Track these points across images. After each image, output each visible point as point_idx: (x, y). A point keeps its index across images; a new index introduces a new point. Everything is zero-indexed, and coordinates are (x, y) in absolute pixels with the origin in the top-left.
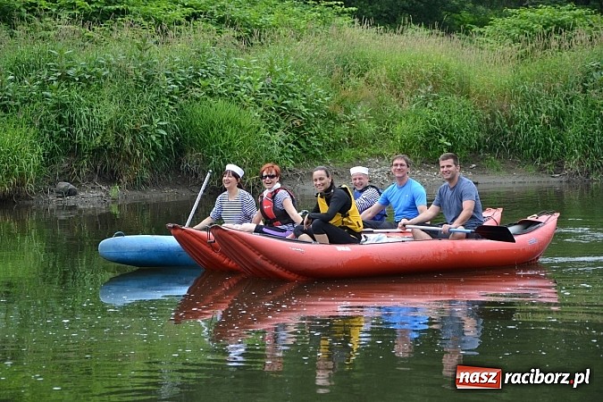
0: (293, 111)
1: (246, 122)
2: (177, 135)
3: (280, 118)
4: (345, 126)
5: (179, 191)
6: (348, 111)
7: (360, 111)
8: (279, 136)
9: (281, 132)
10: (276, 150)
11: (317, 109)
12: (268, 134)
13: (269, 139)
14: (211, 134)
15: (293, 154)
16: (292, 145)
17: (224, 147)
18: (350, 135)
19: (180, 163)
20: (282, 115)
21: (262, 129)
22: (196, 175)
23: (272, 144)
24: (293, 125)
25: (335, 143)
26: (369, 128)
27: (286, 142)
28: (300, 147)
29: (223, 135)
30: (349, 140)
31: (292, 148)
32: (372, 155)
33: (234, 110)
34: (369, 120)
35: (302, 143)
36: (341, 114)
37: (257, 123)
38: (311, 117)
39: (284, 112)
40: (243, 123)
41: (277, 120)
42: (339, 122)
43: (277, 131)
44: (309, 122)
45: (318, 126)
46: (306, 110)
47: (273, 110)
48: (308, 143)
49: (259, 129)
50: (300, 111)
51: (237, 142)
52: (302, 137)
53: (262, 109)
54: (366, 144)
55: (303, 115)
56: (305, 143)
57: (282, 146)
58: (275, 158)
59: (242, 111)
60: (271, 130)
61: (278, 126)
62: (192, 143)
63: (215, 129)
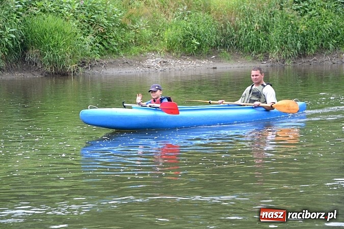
0: (98, 22)
1: (68, 29)
2: (22, 37)
3: (90, 27)
4: (132, 32)
5: (25, 75)
6: (134, 23)
7: (142, 23)
8: (89, 39)
9: (90, 36)
10: (88, 47)
11: (114, 21)
12: (82, 37)
13: (83, 41)
14: (45, 38)
15: (99, 50)
16: (98, 45)
17: (54, 46)
18: (135, 38)
19: (25, 56)
20: (91, 25)
21: (78, 34)
22: (36, 64)
23: (85, 44)
24: (98, 31)
25: (126, 43)
26: (148, 33)
27: (94, 43)
28: (103, 46)
29: (53, 38)
30: (135, 41)
31: (98, 47)
32: (149, 51)
33: (60, 22)
34: (147, 29)
35: (105, 43)
36: (129, 25)
37: (75, 30)
38: (110, 26)
39: (92, 23)
40: (66, 31)
41: (88, 28)
42: (129, 30)
43: (88, 36)
44: (109, 30)
45: (115, 32)
46: (107, 22)
47: (85, 22)
48: (109, 43)
49: (76, 34)
50: (103, 23)
51: (62, 43)
52: (104, 39)
53: (78, 21)
54: (146, 44)
55: (105, 25)
56: (107, 43)
57: (92, 45)
58: (88, 53)
59: (65, 22)
60: (84, 35)
61: (89, 32)
62: (33, 43)
63: (47, 34)
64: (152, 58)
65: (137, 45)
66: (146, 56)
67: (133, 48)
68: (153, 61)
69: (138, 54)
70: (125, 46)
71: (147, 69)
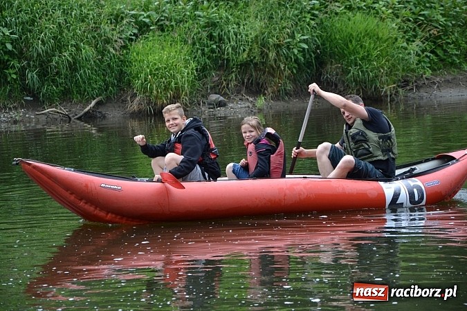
0: (431, 21)
1: (383, 34)
2: (318, 47)
3: (417, 29)
8: (415, 46)
9: (418, 42)
10: (413, 59)
11: (455, 17)
12: (405, 44)
13: (406, 49)
14: (350, 46)
15: (430, 63)
16: (429, 54)
17: (363, 59)
19: (320, 75)
20: (419, 25)
21: (399, 39)
23: (409, 54)
24: (430, 35)
27: (423, 51)
28: (437, 55)
29: (361, 47)
31: (429, 57)
33: (372, 22)
35: (439, 51)
37: (394, 34)
38: (449, 26)
39: (421, 23)
40: (380, 35)
41: (414, 30)
43: (414, 41)
44: (447, 31)
45: (456, 34)
46: (443, 19)
47: (410, 21)
48: (445, 51)
49: (396, 39)
50: (437, 21)
51: (375, 53)
52: (439, 45)
53: (399, 20)
55: (440, 25)
56: (442, 52)
57: (419, 55)
58: (412, 67)
59: (381, 23)
60: (408, 40)
61: (415, 36)
62: (332, 55)
63: (354, 42)
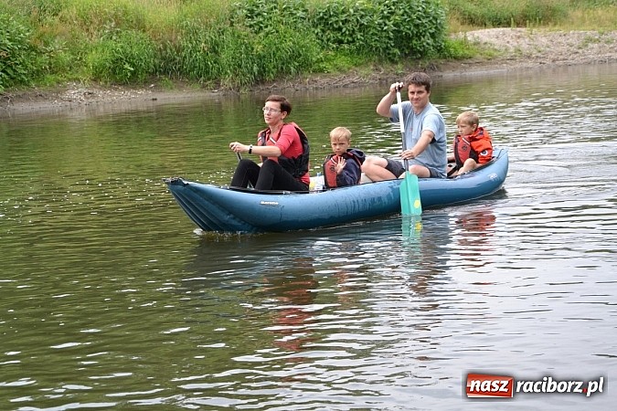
64: (73, 89)
65: (53, 73)
66: (65, 87)
67: (48, 76)
68: (75, 93)
69: (55, 84)
70: (37, 74)
71: (68, 103)
